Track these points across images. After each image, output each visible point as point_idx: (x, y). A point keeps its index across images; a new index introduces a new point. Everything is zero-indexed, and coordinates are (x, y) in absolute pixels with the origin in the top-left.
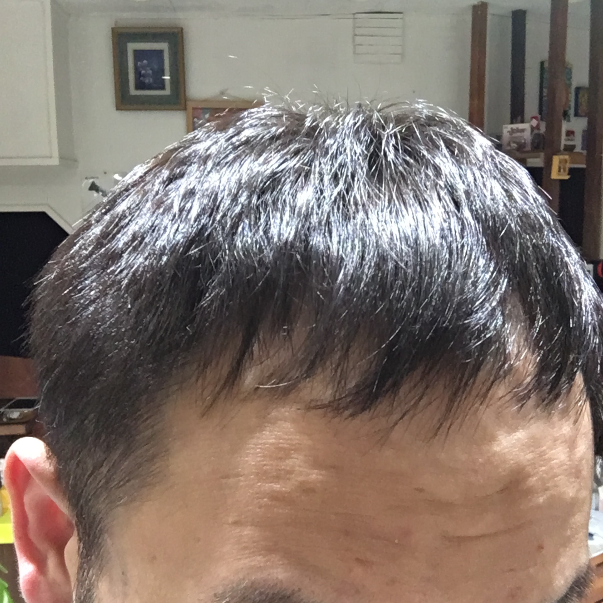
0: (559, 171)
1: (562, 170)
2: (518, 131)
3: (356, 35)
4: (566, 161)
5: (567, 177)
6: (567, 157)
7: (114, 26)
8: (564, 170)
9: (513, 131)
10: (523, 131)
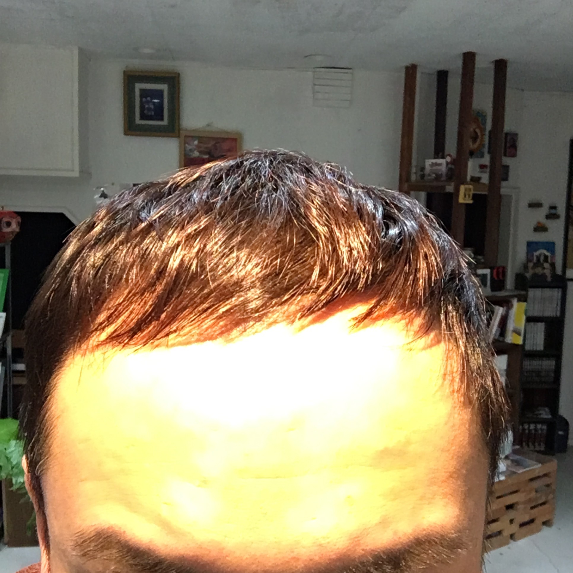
0: (465, 196)
1: (467, 196)
2: (436, 164)
3: (315, 85)
4: (470, 190)
5: (471, 202)
6: (471, 187)
7: (125, 69)
8: (469, 196)
9: (433, 165)
10: (440, 165)
